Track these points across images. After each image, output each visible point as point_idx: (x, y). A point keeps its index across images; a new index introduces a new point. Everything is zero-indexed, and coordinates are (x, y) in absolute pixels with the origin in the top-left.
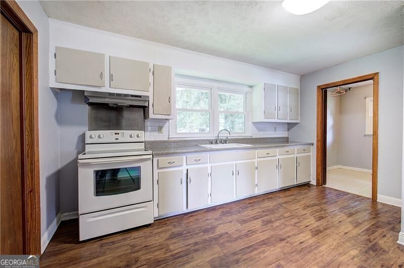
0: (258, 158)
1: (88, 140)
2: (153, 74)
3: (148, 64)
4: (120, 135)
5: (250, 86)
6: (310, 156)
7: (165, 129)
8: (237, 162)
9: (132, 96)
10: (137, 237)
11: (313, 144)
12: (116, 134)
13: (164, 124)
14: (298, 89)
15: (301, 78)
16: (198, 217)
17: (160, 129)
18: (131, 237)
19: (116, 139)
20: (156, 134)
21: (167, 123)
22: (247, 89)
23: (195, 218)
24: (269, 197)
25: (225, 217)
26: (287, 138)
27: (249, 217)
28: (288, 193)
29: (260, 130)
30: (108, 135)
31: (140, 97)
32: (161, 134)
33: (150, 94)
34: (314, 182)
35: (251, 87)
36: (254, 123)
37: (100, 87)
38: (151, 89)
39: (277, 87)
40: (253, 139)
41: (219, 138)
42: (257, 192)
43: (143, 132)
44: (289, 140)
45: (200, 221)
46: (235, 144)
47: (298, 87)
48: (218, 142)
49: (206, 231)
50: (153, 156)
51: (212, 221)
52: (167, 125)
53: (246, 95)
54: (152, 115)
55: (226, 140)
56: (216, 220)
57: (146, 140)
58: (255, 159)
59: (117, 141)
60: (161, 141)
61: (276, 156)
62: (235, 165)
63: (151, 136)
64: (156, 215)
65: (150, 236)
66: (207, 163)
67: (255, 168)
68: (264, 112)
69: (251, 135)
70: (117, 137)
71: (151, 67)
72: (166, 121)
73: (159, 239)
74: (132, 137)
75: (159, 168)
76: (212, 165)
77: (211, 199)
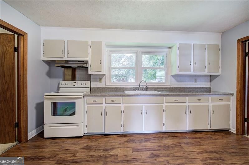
0: (166, 103)
1: (61, 86)
2: (91, 48)
3: (87, 42)
4: (76, 83)
6: (230, 105)
7: (103, 80)
8: (145, 105)
9: (79, 61)
10: (69, 142)
11: (233, 95)
12: (74, 83)
14: (219, 45)
15: (222, 35)
16: (111, 139)
17: (100, 80)
18: (66, 142)
19: (74, 86)
20: (98, 83)
22: (166, 50)
23: (108, 139)
24: (176, 135)
25: (127, 144)
26: (210, 88)
27: (144, 148)
28: (198, 135)
29: (178, 81)
30: (70, 83)
31: (83, 61)
32: (101, 83)
33: (89, 59)
34: (233, 130)
35: (170, 48)
36: (173, 76)
37: (62, 57)
38: (89, 56)
39: (192, 45)
40: (172, 88)
41: (140, 87)
42: (164, 129)
43: (89, 82)
44: (211, 90)
45: (109, 142)
46: (154, 91)
47: (219, 43)
48: (140, 89)
49: (106, 150)
50: (84, 97)
51: (117, 144)
52: (104, 77)
53: (166, 54)
54: (90, 72)
55: (146, 88)
56: (120, 144)
57: (91, 86)
58: (163, 103)
59: (74, 87)
60: (100, 88)
61: (186, 103)
62: (144, 107)
63: (95, 84)
64: (86, 132)
65: (75, 144)
66: (121, 104)
67: (163, 111)
68: (179, 66)
69: (170, 85)
70: (74, 84)
71: (90, 43)
72: (104, 75)
73: (77, 147)
74: (82, 85)
75: (87, 104)
76: (124, 105)
77: (124, 128)
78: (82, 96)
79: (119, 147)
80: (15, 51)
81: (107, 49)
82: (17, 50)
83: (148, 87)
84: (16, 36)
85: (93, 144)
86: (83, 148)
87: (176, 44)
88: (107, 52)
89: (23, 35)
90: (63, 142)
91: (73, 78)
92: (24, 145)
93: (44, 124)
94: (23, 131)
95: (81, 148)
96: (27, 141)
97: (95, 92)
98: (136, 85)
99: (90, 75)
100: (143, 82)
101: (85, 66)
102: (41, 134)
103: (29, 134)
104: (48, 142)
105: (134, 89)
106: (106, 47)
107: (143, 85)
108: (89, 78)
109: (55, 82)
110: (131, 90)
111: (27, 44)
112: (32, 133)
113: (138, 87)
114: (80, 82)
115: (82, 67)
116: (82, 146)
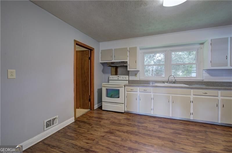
1: (110, 79)
2: (129, 52)
3: (127, 48)
4: (119, 77)
5: (200, 44)
7: (138, 75)
8: (173, 95)
9: (121, 62)
13: (138, 73)
16: (143, 117)
17: (136, 75)
20: (134, 77)
21: (139, 72)
25: (155, 122)
27: (169, 127)
29: (212, 75)
30: (115, 77)
31: (124, 62)
32: (136, 77)
33: (128, 60)
35: (202, 44)
37: (111, 60)
38: (128, 58)
39: (229, 39)
42: (192, 118)
43: (128, 76)
45: (142, 119)
48: (169, 82)
49: (139, 122)
50: (125, 86)
51: (147, 121)
52: (139, 73)
53: (198, 50)
54: (128, 69)
55: (175, 82)
56: (150, 121)
57: (129, 79)
58: (191, 95)
59: (118, 79)
60: (136, 80)
61: (218, 96)
62: (171, 96)
63: (132, 78)
64: (126, 110)
65: (119, 116)
66: (151, 92)
67: (191, 101)
68: (211, 61)
69: (202, 79)
70: (118, 78)
71: (128, 49)
72: (138, 71)
73: (121, 118)
74: (123, 78)
75: (127, 91)
76: (154, 94)
77: (153, 111)
78: (123, 86)
79: (149, 123)
80: (89, 59)
81: (141, 51)
82: (90, 58)
83: (177, 80)
84: (90, 50)
85: (131, 118)
86: (125, 119)
87: (208, 40)
88: (141, 53)
89: (92, 50)
90: (112, 114)
91: (116, 74)
92: (93, 111)
93: (102, 102)
94: (92, 103)
95: (123, 119)
96: (94, 110)
97: (132, 83)
98: (166, 79)
99: (129, 71)
100: (172, 76)
101: (125, 65)
102: (100, 108)
103: (95, 106)
104: (104, 112)
105: (164, 82)
106: (140, 50)
107: (172, 79)
108: (128, 73)
109: (106, 76)
110: (161, 83)
111: (94, 54)
112: (96, 107)
113: (168, 80)
114: (122, 76)
115: (123, 66)
116: (124, 118)
